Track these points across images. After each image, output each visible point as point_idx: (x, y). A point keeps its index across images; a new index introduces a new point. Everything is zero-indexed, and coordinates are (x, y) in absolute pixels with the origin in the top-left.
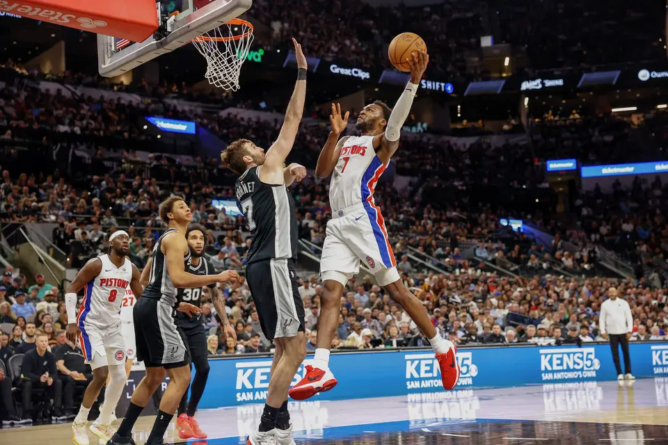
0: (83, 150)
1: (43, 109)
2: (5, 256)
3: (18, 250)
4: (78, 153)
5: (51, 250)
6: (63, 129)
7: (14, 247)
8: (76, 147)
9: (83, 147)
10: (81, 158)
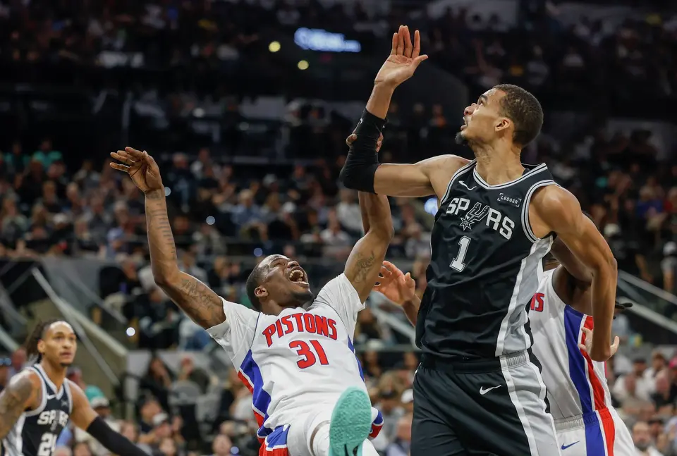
0: (149, 102)
1: (68, 23)
2: (7, 329)
3: (30, 315)
4: (143, 109)
5: (97, 314)
6: (110, 60)
7: (23, 311)
8: (137, 97)
9: (152, 95)
10: (148, 119)
